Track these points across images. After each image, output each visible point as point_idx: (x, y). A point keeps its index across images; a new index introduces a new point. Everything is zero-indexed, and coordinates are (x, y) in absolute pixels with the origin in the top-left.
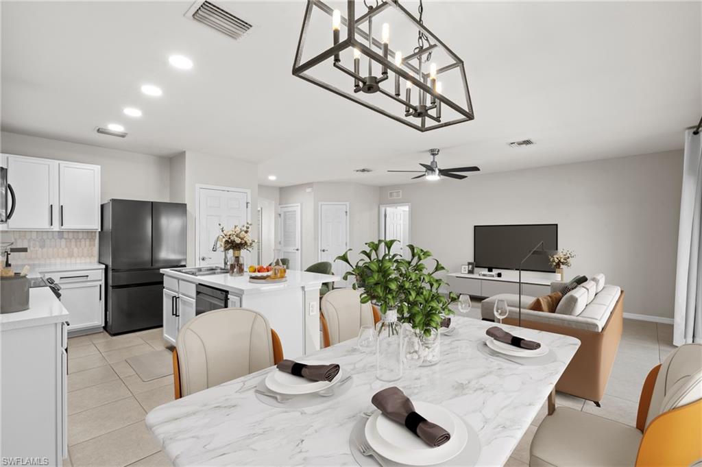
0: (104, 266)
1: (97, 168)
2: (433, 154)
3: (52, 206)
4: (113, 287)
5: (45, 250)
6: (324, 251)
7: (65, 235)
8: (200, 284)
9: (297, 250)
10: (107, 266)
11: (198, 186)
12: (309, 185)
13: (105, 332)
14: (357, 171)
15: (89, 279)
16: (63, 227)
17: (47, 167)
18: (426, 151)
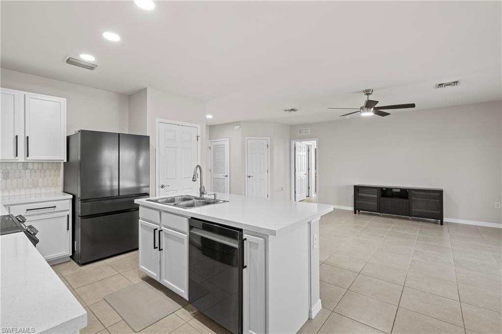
0: (71, 197)
1: (63, 101)
2: (368, 94)
3: (17, 136)
4: (82, 217)
5: (9, 181)
6: (249, 177)
7: (30, 166)
8: (192, 218)
9: (226, 176)
10: (74, 197)
11: (158, 120)
12: (238, 123)
13: (72, 261)
14: (286, 111)
15: (56, 209)
16: (28, 158)
17: (13, 96)
18: (361, 92)
